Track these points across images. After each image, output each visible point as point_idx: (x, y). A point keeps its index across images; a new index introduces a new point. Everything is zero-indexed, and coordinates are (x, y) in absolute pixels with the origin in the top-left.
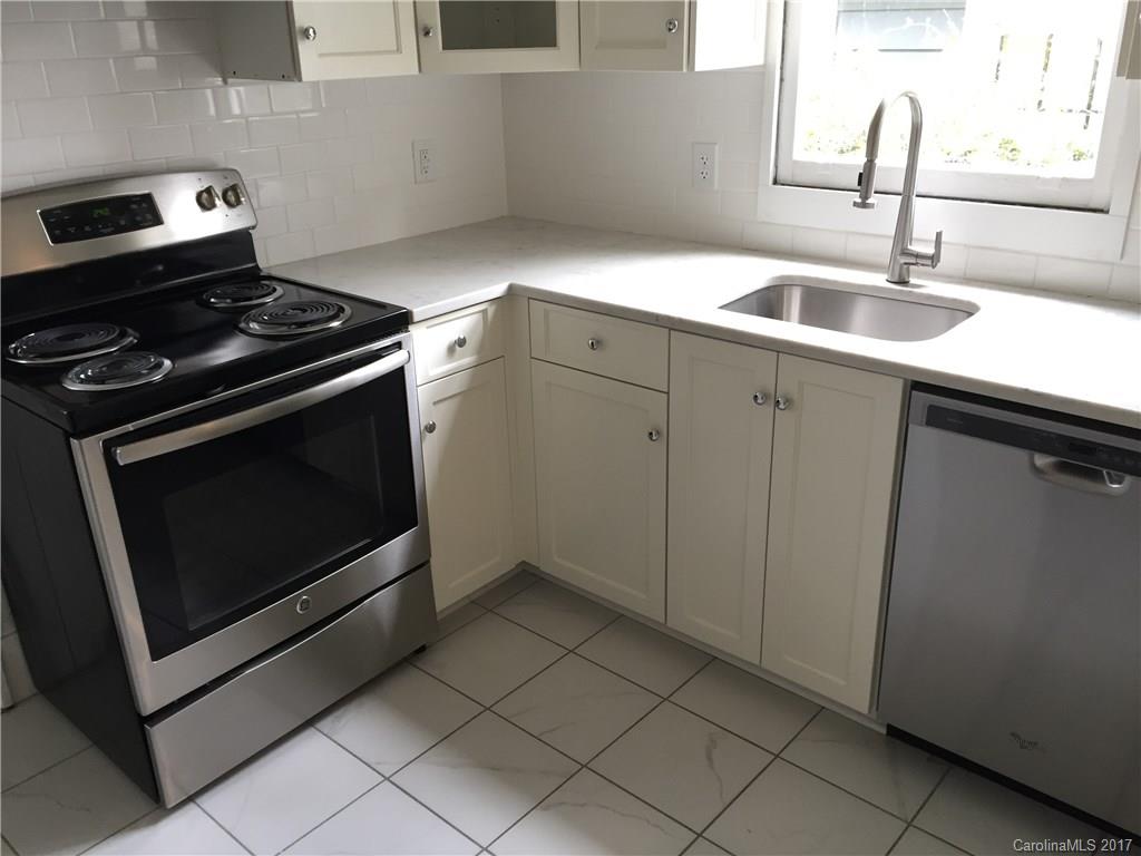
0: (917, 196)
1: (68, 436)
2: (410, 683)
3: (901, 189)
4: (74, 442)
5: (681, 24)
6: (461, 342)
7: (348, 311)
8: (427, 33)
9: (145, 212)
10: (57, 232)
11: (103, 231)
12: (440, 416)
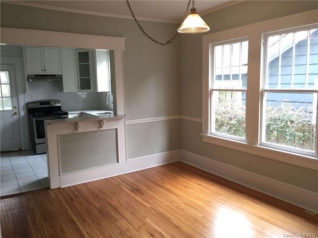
4: (33, 118)
6: (75, 117)
8: (79, 88)
9: (49, 103)
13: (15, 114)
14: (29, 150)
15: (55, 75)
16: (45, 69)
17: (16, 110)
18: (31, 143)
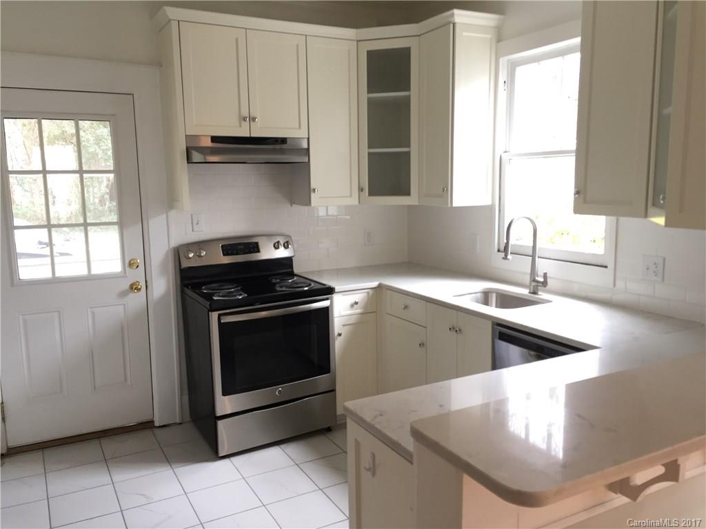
0: (539, 257)
1: (209, 311)
2: (321, 441)
3: (531, 254)
4: (210, 313)
5: (447, 190)
6: (356, 303)
7: (313, 285)
8: (362, 190)
9: (255, 248)
10: (226, 252)
11: (240, 253)
12: (344, 331)
13: (134, 287)
14: (180, 424)
15: (283, 141)
16: (253, 114)
17: (138, 276)
18: (186, 398)
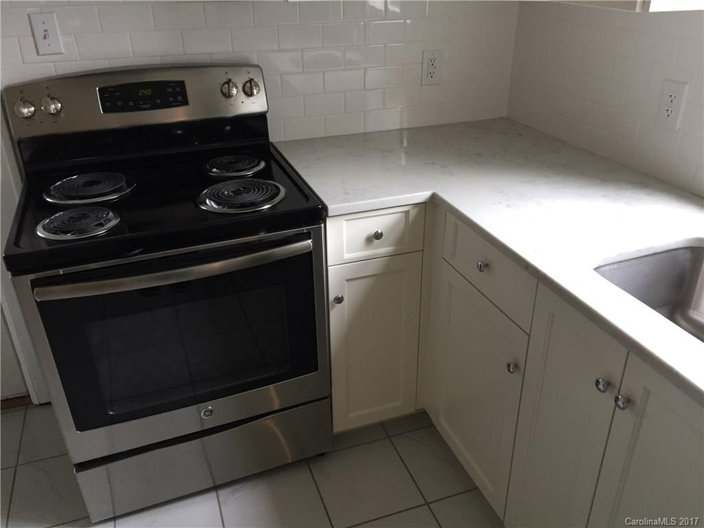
6: (378, 236)
9: (178, 95)
10: (108, 104)
11: (144, 106)
